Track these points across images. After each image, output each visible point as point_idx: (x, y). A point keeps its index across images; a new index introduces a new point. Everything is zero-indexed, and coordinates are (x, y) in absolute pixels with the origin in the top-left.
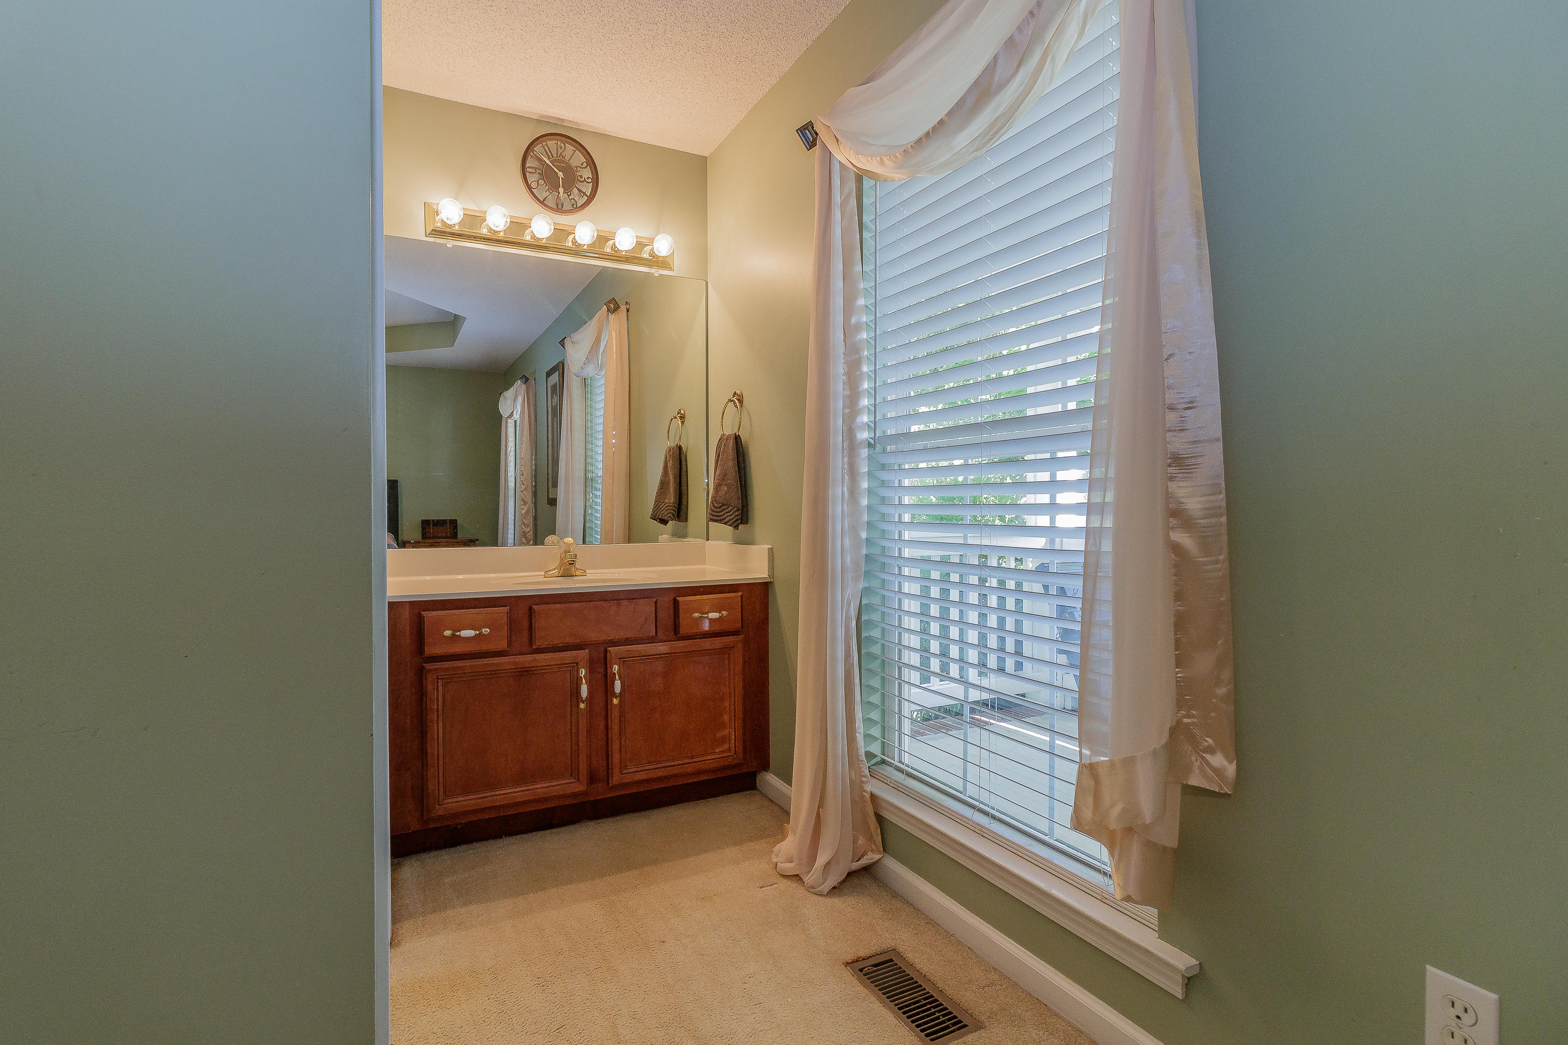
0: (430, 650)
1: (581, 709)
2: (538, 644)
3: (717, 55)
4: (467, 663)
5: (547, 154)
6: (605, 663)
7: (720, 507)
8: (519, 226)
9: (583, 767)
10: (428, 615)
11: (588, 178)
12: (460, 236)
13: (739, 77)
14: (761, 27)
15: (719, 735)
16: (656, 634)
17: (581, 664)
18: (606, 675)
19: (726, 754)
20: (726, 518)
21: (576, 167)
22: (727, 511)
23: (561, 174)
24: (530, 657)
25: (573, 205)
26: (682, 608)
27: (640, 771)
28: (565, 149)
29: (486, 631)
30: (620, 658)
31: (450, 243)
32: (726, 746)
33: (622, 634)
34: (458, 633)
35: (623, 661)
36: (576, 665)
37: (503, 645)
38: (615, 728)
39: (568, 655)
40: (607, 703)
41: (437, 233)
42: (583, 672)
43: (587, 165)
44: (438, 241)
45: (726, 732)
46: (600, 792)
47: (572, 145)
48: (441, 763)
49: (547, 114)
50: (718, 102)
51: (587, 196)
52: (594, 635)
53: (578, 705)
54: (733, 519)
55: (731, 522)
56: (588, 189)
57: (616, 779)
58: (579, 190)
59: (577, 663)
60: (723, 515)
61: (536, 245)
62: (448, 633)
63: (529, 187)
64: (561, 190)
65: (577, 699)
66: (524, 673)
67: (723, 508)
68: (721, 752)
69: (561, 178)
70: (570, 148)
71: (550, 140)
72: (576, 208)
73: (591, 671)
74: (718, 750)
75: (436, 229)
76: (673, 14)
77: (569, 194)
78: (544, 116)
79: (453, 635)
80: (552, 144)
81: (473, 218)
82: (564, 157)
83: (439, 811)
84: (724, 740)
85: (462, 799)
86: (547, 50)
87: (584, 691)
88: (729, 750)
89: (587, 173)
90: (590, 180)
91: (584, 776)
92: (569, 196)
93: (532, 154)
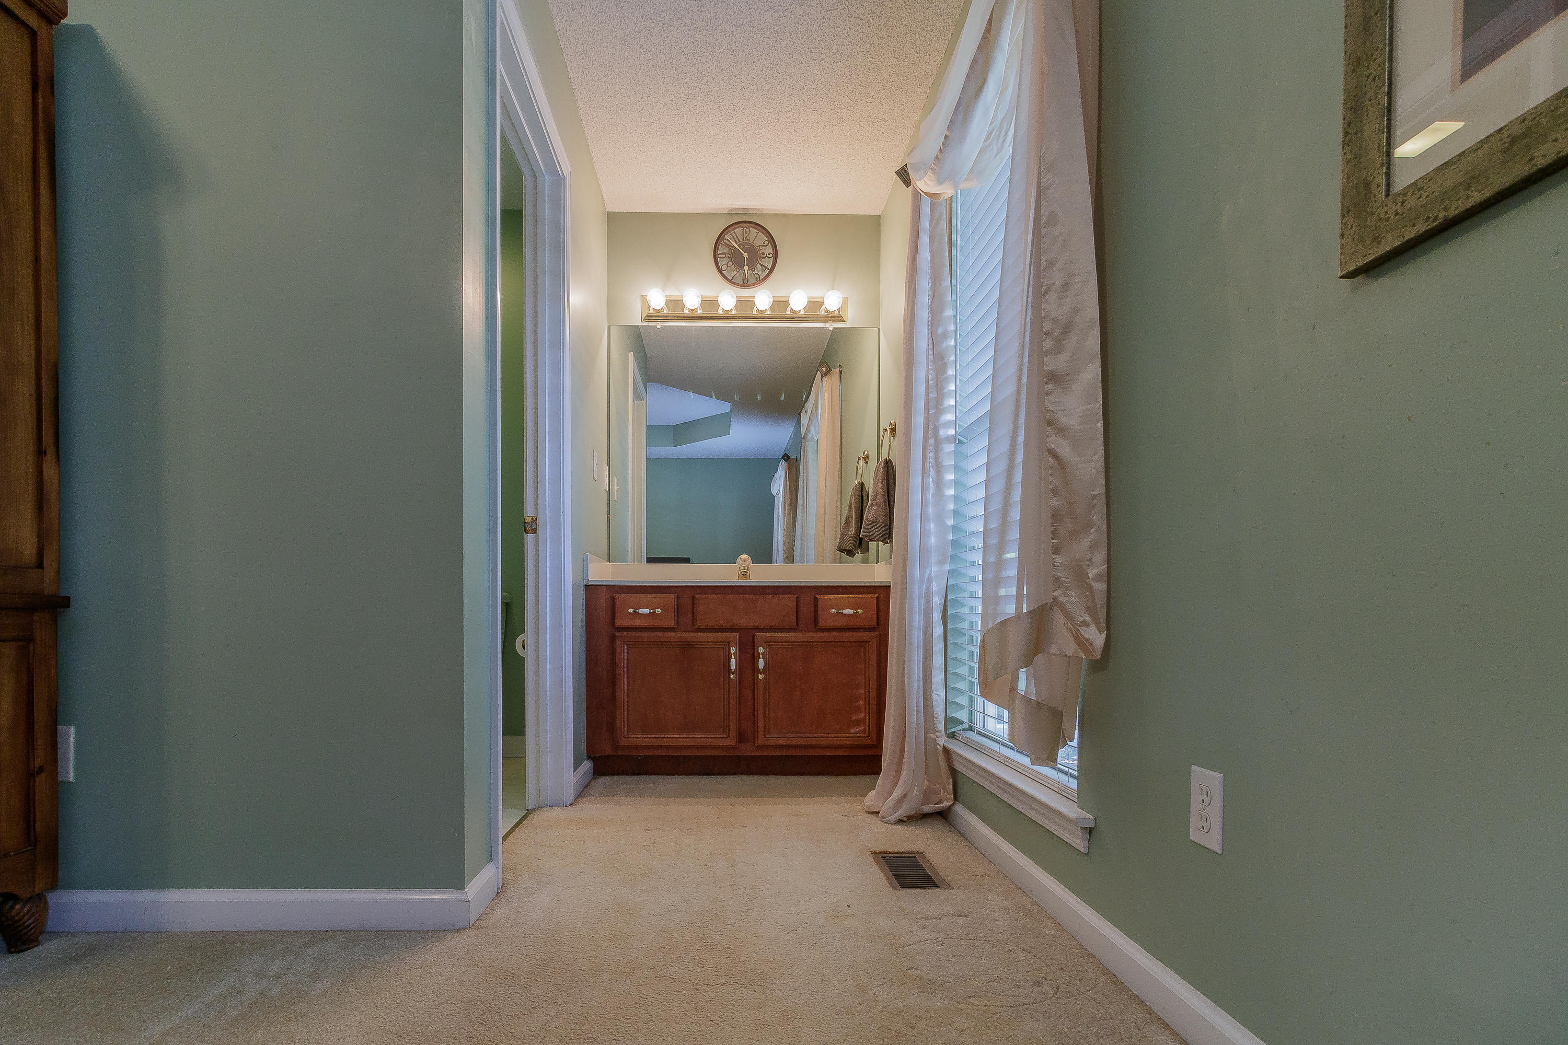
0: (618, 623)
1: (732, 679)
2: (699, 624)
3: (851, 123)
4: (645, 634)
5: (734, 239)
6: (753, 646)
7: (871, 524)
8: (710, 303)
9: (733, 726)
10: (620, 597)
11: (769, 254)
12: (666, 318)
13: (878, 137)
14: (878, 89)
15: (854, 718)
16: (797, 624)
17: (732, 643)
18: (753, 655)
19: (861, 735)
20: (875, 533)
21: (759, 246)
22: (876, 527)
23: (745, 255)
24: (692, 634)
25: (757, 279)
26: (820, 603)
27: (780, 738)
28: (749, 233)
29: (658, 611)
30: (765, 642)
31: (659, 325)
32: (862, 728)
33: (766, 623)
34: (637, 611)
35: (767, 643)
36: (728, 644)
37: (671, 623)
38: (760, 698)
39: (721, 636)
40: (755, 677)
41: (650, 317)
42: (733, 650)
43: (769, 242)
44: (651, 324)
45: (862, 715)
46: (747, 750)
47: (755, 229)
48: (626, 707)
49: (734, 207)
50: (869, 163)
51: (769, 269)
52: (744, 622)
53: (729, 675)
54: (880, 534)
55: (879, 536)
56: (768, 263)
57: (760, 741)
58: (761, 265)
59: (729, 642)
60: (873, 531)
61: (727, 317)
62: (631, 610)
63: (720, 270)
64: (746, 268)
65: (729, 672)
66: (687, 646)
67: (873, 525)
68: (855, 733)
69: (746, 258)
70: (753, 231)
71: (736, 228)
72: (759, 281)
73: (741, 650)
74: (853, 731)
75: (649, 315)
76: (800, 100)
77: (753, 270)
78: (734, 209)
79: (635, 612)
80: (738, 231)
81: (675, 303)
82: (748, 240)
83: (623, 742)
84: (858, 723)
85: (640, 736)
86: (716, 155)
87: (733, 664)
88: (864, 731)
89: (769, 250)
90: (771, 255)
91: (733, 733)
92: (753, 271)
93: (722, 242)
